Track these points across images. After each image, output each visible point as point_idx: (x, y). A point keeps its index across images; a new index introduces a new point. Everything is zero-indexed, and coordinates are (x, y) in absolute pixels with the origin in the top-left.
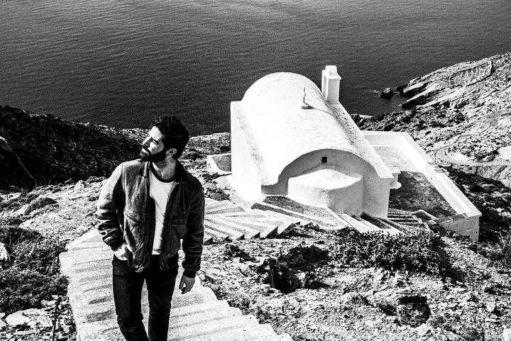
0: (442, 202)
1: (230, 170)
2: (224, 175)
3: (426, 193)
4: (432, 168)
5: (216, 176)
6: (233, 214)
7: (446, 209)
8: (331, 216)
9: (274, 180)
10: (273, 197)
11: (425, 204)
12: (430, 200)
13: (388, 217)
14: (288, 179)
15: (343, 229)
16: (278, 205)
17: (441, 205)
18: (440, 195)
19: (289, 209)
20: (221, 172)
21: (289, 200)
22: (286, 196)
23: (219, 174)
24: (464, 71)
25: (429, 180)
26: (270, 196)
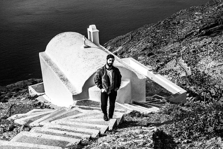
0: (162, 89)
1: (44, 92)
2: (41, 95)
3: (152, 86)
4: (152, 72)
5: (36, 96)
6: (74, 116)
7: (166, 92)
8: (119, 106)
9: (79, 91)
10: (81, 101)
11: (154, 92)
12: (156, 89)
13: (146, 101)
14: (88, 88)
15: (131, 113)
16: (86, 105)
17: (163, 90)
18: (160, 86)
19: (93, 107)
20: (38, 94)
21: (91, 101)
22: (89, 99)
23: (38, 95)
24: (121, 39)
25: (151, 79)
26: (79, 101)
